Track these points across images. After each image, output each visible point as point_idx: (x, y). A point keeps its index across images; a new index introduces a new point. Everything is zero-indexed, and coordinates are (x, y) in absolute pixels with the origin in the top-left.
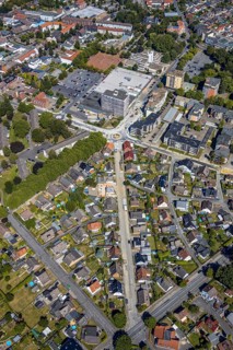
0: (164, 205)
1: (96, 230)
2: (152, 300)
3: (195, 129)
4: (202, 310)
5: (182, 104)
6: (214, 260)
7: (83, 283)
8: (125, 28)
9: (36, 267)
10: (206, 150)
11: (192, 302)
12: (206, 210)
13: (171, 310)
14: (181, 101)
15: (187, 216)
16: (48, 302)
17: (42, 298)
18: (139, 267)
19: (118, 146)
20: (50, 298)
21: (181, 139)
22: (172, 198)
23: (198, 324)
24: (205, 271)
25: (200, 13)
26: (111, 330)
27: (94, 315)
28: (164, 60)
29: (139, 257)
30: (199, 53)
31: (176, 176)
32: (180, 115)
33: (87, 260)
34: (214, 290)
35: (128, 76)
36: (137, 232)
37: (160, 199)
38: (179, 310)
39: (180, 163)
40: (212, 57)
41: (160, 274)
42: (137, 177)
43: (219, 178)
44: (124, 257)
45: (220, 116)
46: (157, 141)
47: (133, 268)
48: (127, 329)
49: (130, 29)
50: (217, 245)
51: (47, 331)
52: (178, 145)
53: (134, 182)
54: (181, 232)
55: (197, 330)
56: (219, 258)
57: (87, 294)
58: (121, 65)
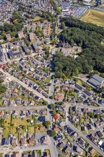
1: (17, 91)
3: (15, 50)
4: (60, 86)
5: (5, 46)
6: (51, 75)
7: (28, 105)
11: (56, 86)
12: (39, 66)
13: (53, 92)
15: (35, 71)
16: (24, 116)
17: (22, 117)
21: (15, 54)
22: (27, 70)
23: (61, 89)
24: (52, 78)
26: (46, 107)
27: (39, 108)
29: (35, 88)
31: (23, 64)
32: (7, 49)
33: (23, 99)
34: (58, 80)
36: (28, 83)
37: (25, 72)
38: (55, 90)
39: (20, 60)
41: (43, 87)
42: (13, 71)
44: (31, 90)
45: (18, 43)
46: (8, 59)
47: (36, 91)
48: (49, 104)
50: (49, 72)
51: (32, 121)
52: (16, 56)
53: (14, 73)
54: (38, 75)
55: (62, 91)
56: (52, 74)
57: (32, 106)
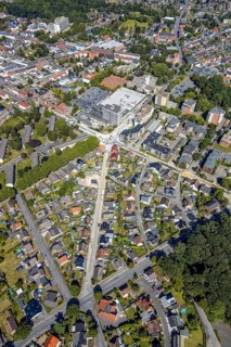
0: (131, 198)
1: (76, 212)
2: (104, 276)
3: (170, 138)
4: (141, 290)
5: (164, 118)
6: (160, 248)
7: (56, 255)
8: (134, 57)
9: (25, 238)
10: (175, 156)
11: (135, 281)
12: (163, 206)
13: (118, 286)
14: (163, 116)
15: (147, 209)
16: (27, 267)
17: (22, 263)
18: (101, 247)
19: (109, 148)
20: (29, 265)
21: (156, 147)
22: (139, 192)
23: (136, 301)
24: (151, 256)
25: (194, 48)
27: (59, 283)
28: (158, 83)
29: (103, 239)
30: (187, 79)
31: (146, 175)
32: (161, 127)
33: (65, 236)
34: (154, 275)
35: (128, 94)
36: (107, 217)
37: (130, 193)
38: (123, 287)
39: (152, 165)
40: (195, 82)
41: (116, 254)
42: (116, 173)
43: (180, 179)
44: (92, 236)
45: (191, 129)
46: (138, 146)
47: (97, 246)
48: (80, 298)
49: (138, 58)
50: (167, 235)
51: (20, 291)
52: (153, 151)
53: (113, 178)
54: (140, 221)
55: (134, 306)
56: (165, 247)
57: (57, 264)
58: (125, 85)
